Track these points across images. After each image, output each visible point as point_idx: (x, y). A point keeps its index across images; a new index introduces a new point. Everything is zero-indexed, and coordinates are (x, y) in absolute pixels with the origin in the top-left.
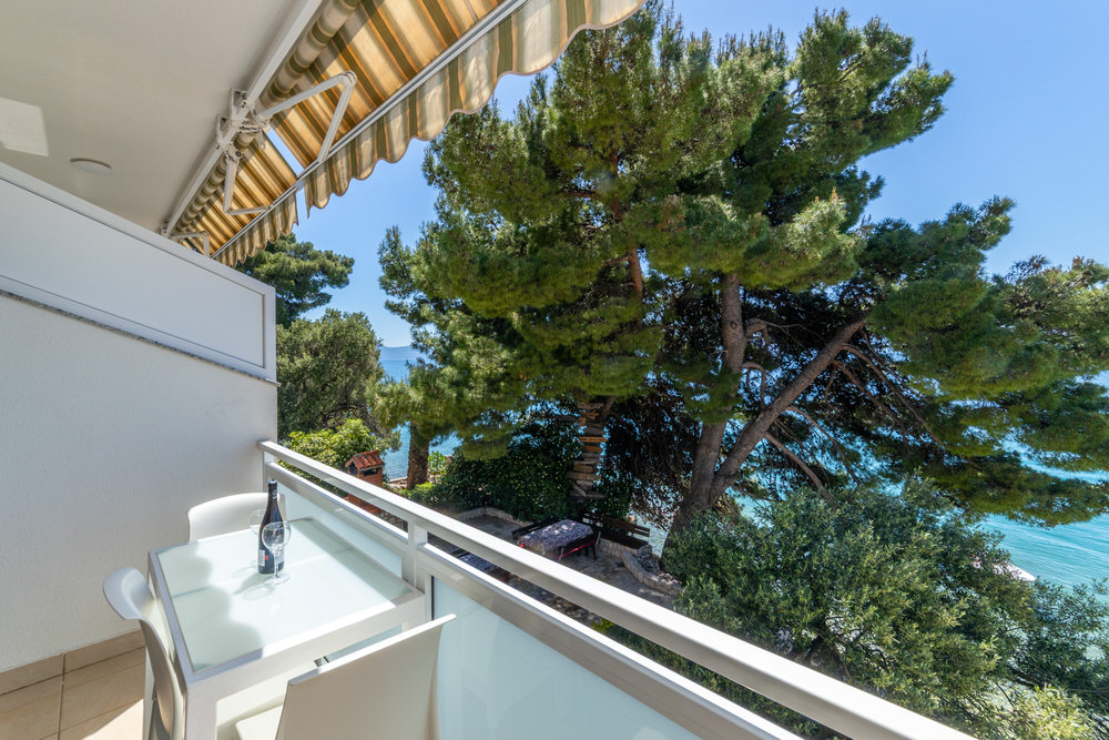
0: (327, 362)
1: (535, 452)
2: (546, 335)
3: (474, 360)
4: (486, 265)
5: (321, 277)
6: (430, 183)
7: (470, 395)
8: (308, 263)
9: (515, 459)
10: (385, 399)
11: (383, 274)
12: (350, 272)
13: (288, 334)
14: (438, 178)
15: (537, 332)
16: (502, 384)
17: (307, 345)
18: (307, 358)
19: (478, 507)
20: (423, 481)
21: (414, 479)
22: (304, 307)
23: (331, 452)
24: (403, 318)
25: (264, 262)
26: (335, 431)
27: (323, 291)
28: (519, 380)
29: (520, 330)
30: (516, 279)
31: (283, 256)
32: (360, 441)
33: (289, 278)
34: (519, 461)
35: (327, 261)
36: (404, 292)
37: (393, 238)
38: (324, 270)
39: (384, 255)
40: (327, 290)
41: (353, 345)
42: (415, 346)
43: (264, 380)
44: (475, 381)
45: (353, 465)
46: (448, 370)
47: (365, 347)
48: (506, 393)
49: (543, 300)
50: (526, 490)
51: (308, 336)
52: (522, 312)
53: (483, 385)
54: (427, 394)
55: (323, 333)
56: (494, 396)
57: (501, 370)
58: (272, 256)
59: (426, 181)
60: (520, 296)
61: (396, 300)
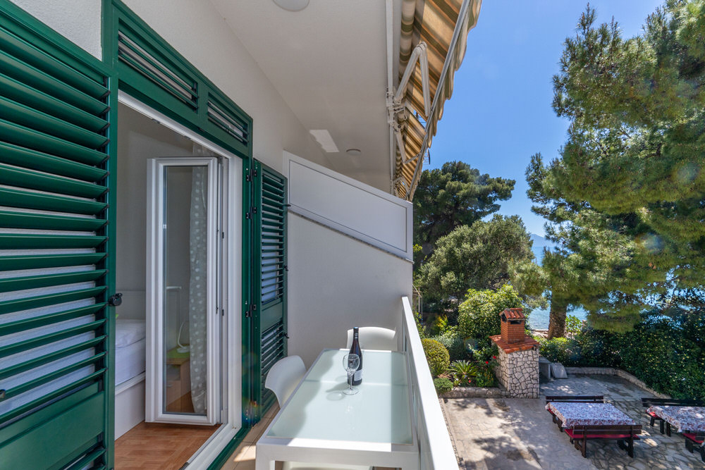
0: (492, 247)
1: (674, 334)
2: (681, 227)
3: (598, 248)
4: (607, 170)
5: (494, 195)
6: (559, 115)
7: (593, 277)
8: (486, 187)
9: (649, 336)
10: (521, 275)
11: (529, 188)
12: (512, 189)
13: (471, 230)
14: (566, 109)
15: (669, 224)
16: (628, 270)
17: (481, 237)
18: (480, 245)
19: (609, 366)
20: (560, 334)
21: (553, 333)
22: (484, 214)
23: (491, 305)
24: (545, 217)
25: (462, 189)
26: (496, 292)
27: (495, 203)
28: (648, 268)
29: (650, 223)
30: (641, 178)
31: (471, 185)
32: (511, 300)
33: (474, 197)
34: (653, 338)
35: (498, 184)
36: (546, 199)
37: (536, 162)
38: (495, 190)
39: (530, 175)
40: (497, 202)
41: (509, 237)
42: (548, 238)
43: (405, 260)
44: (600, 265)
45: (504, 315)
46: (574, 256)
47: (518, 238)
48: (632, 279)
49: (677, 194)
50: (661, 365)
51: (481, 232)
52: (651, 206)
53: (608, 270)
54: (552, 273)
55: (490, 229)
56: (619, 280)
57: (627, 258)
58: (466, 185)
59: (556, 114)
60: (646, 193)
61: (539, 205)
